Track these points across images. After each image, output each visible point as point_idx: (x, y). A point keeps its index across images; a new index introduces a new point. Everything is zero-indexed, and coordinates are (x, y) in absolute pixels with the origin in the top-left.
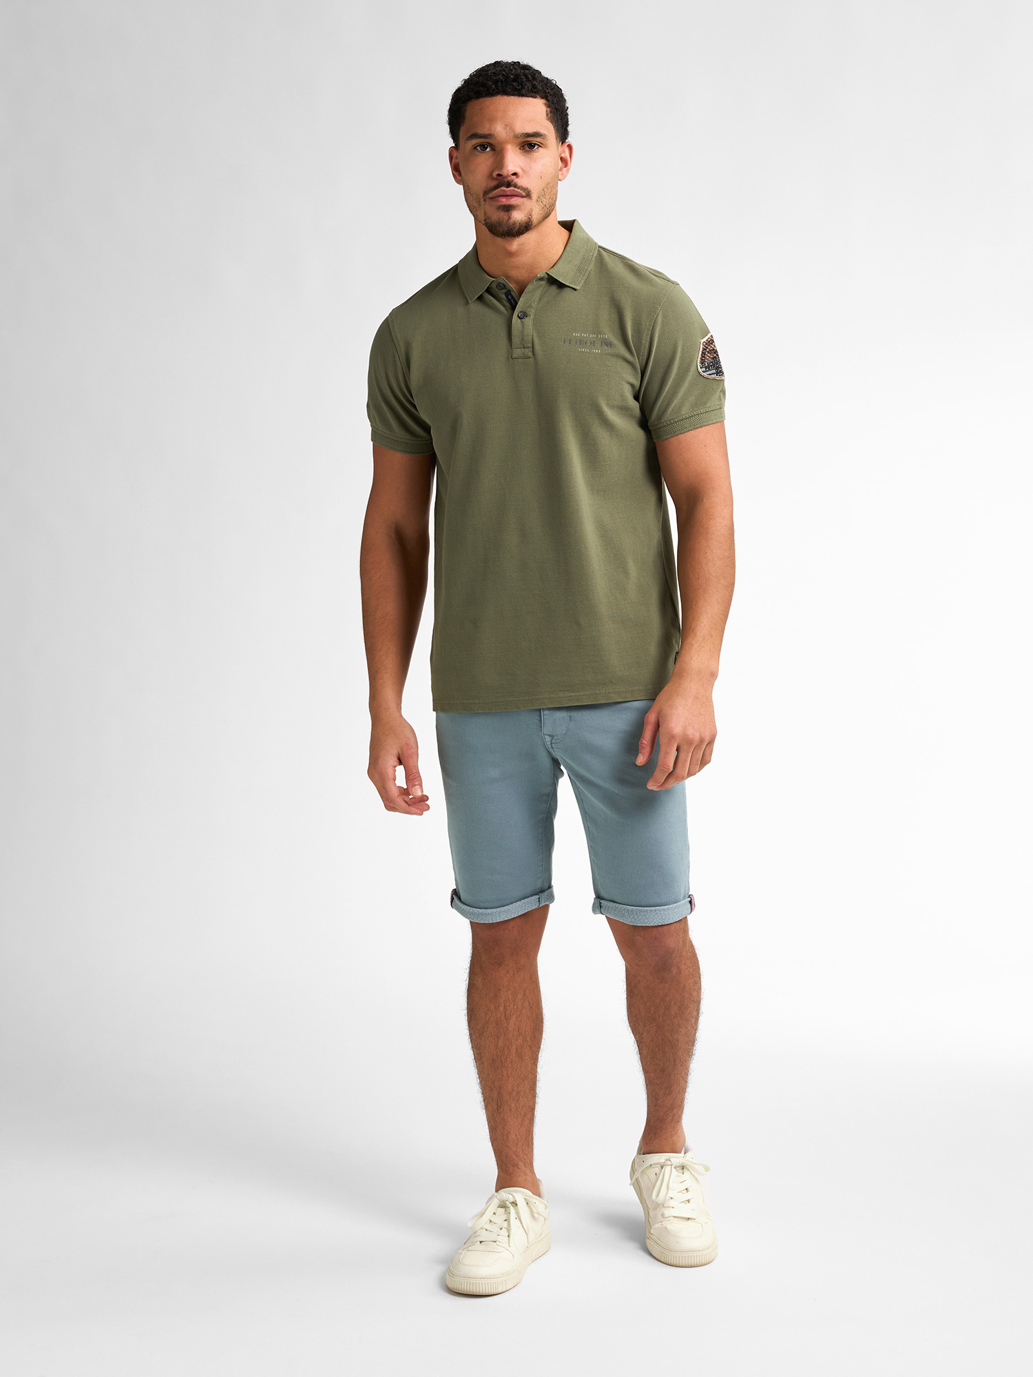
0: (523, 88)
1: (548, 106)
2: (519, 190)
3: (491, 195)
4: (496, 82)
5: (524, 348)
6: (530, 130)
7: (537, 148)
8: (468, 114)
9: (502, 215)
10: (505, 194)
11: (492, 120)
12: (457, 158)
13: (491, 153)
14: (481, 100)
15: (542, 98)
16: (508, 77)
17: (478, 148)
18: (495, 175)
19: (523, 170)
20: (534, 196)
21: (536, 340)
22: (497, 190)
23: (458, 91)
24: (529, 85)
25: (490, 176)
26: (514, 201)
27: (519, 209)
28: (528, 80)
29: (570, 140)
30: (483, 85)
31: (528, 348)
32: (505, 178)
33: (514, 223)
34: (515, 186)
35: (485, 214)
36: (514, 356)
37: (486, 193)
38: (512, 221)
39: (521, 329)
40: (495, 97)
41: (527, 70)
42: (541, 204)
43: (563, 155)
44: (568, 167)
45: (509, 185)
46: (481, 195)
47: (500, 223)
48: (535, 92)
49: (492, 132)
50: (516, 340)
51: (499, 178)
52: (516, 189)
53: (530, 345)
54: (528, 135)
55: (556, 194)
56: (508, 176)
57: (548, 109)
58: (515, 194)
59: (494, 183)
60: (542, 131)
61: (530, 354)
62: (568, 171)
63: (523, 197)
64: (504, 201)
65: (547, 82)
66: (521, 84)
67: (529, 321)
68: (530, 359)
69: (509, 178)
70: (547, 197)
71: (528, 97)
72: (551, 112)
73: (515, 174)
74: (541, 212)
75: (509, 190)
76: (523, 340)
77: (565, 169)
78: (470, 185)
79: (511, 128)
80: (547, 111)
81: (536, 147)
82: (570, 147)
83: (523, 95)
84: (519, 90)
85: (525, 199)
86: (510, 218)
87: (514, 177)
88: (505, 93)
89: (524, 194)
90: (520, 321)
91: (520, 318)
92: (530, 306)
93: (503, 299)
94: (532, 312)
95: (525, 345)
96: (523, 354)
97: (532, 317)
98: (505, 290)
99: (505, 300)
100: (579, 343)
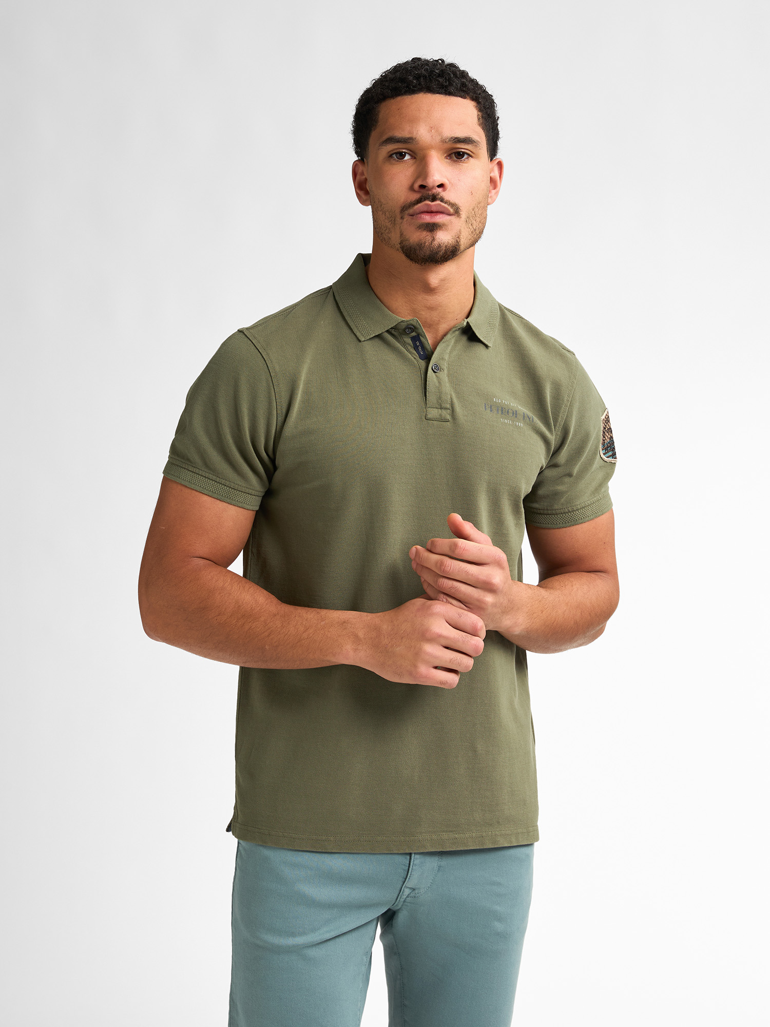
0: (451, 84)
1: (480, 110)
2: (446, 205)
3: (411, 211)
4: (418, 77)
5: (441, 408)
6: (461, 134)
7: (467, 158)
8: (381, 116)
9: (424, 236)
10: (429, 210)
11: (414, 121)
12: (362, 174)
13: (412, 162)
14: (399, 98)
15: (472, 99)
16: (432, 72)
17: (394, 156)
18: (416, 186)
19: (450, 183)
20: (464, 214)
21: (455, 401)
22: (419, 205)
23: (367, 92)
24: (457, 82)
25: (411, 188)
26: (439, 219)
27: (446, 230)
28: (456, 77)
29: (500, 155)
30: (402, 80)
31: (446, 409)
32: (430, 190)
33: (439, 246)
34: (442, 200)
35: (402, 235)
36: (429, 416)
37: (405, 208)
38: (436, 243)
39: (437, 384)
40: (416, 95)
41: (454, 67)
42: (471, 227)
43: (492, 175)
44: (497, 189)
45: (434, 198)
46: (398, 211)
47: (420, 246)
48: (464, 91)
49: (414, 137)
50: (431, 397)
51: (422, 190)
52: (443, 204)
53: (448, 406)
54: (458, 140)
55: (486, 218)
56: (433, 188)
57: (479, 113)
58: (440, 210)
59: (415, 196)
60: (475, 137)
61: (449, 417)
62: (497, 193)
63: (450, 215)
64: (427, 218)
65: (474, 82)
66: (449, 80)
67: (444, 375)
68: (448, 423)
69: (434, 191)
70: (478, 220)
71: (456, 96)
72: (482, 117)
73: (441, 186)
74: (469, 238)
75: (435, 205)
76: (440, 398)
77: (494, 191)
78: (383, 200)
79: (437, 131)
80: (478, 115)
81: (466, 156)
82: (500, 165)
83: (450, 94)
84: (446, 87)
85: (453, 218)
86: (434, 239)
87: (440, 190)
88: (430, 90)
89: (452, 210)
90: (436, 375)
91: (434, 372)
92: (443, 359)
93: (409, 344)
94: (445, 365)
95: (443, 405)
96: (441, 415)
97: (446, 371)
98: (414, 334)
99: (411, 346)
100: (500, 412)
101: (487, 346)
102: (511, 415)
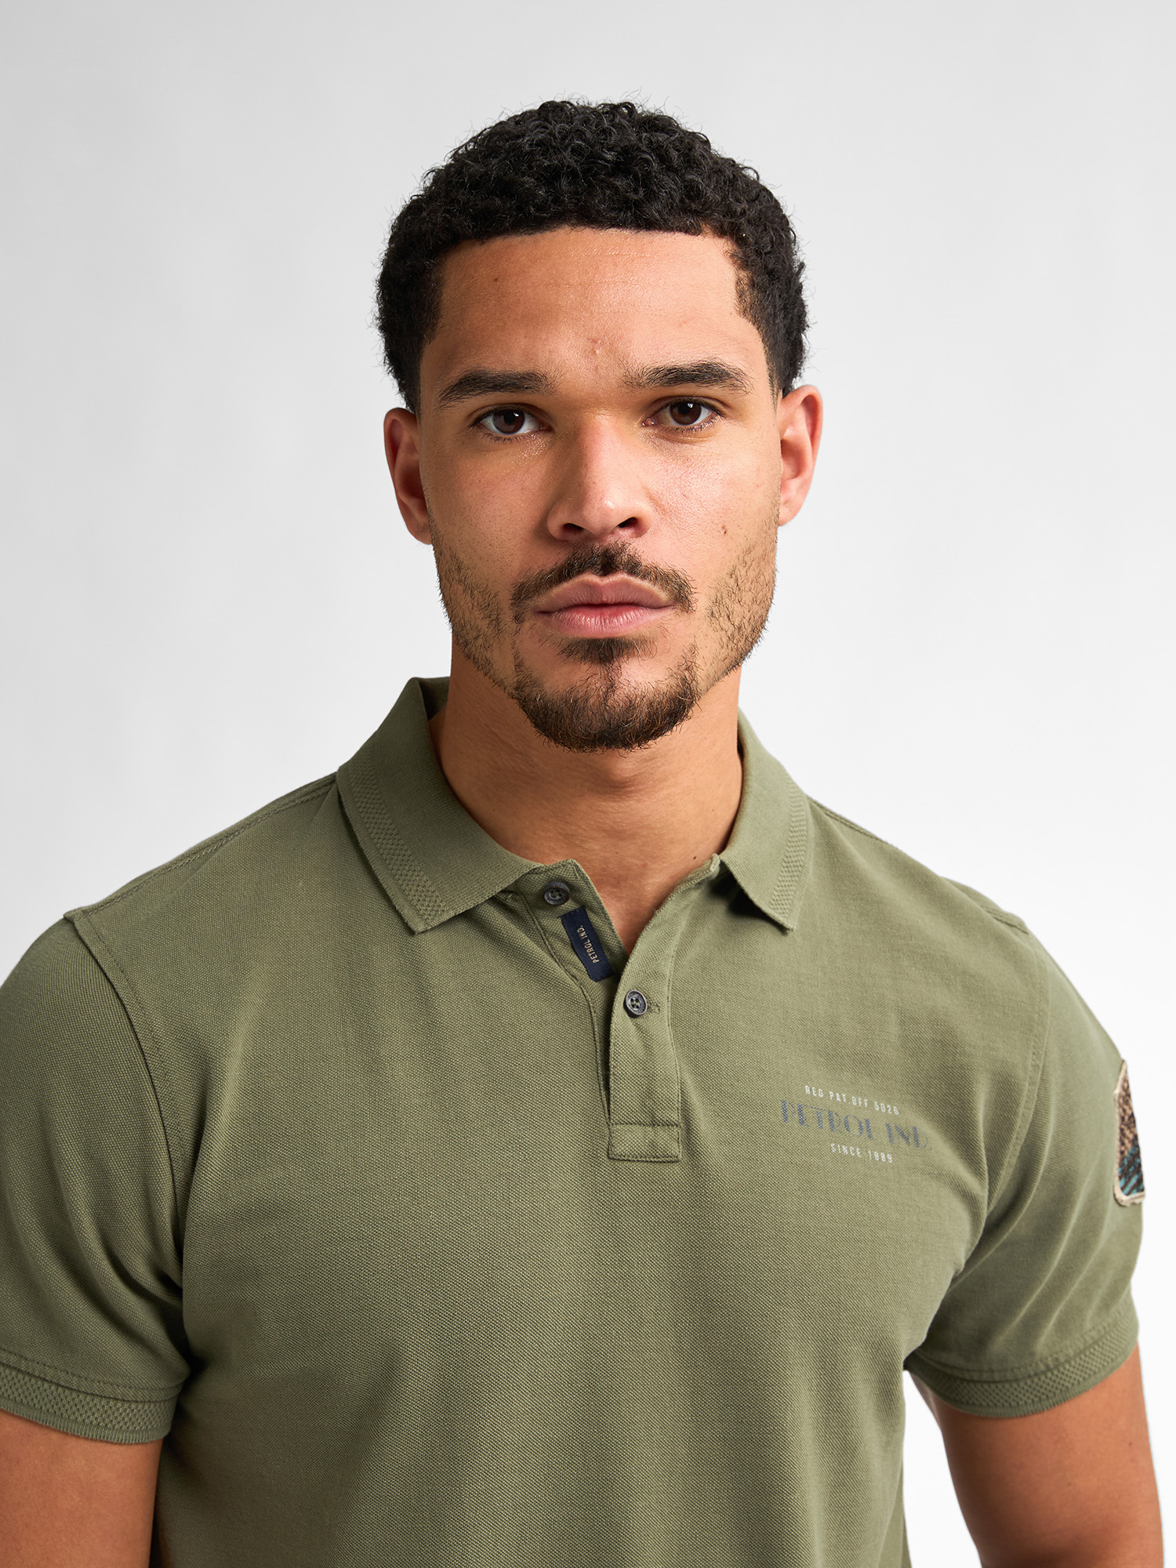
0: (651, 196)
1: (744, 263)
2: (646, 584)
3: (542, 601)
4: (551, 177)
5: (654, 1124)
6: (684, 354)
7: (710, 419)
8: (449, 295)
9: (582, 677)
10: (596, 600)
11: (539, 318)
12: (412, 448)
13: (541, 442)
14: (498, 244)
15: (721, 232)
16: (594, 157)
17: (490, 422)
18: (554, 526)
19: (653, 499)
20: (701, 601)
21: (695, 1098)
22: (566, 585)
23: (413, 212)
24: (670, 185)
25: (540, 532)
26: (627, 624)
27: (650, 654)
28: (670, 169)
29: (808, 378)
30: (506, 188)
31: (669, 1124)
32: (592, 537)
33: (630, 706)
34: (633, 568)
35: (519, 666)
36: (619, 1149)
37: (523, 592)
38: (619, 697)
39: (640, 1052)
40: (548, 235)
41: (663, 130)
42: (726, 625)
43: (789, 434)
44: (806, 475)
45: (608, 564)
46: (505, 597)
47: (574, 705)
48: (696, 213)
49: (541, 365)
50: (625, 1092)
51: (573, 537)
52: (636, 581)
53: (675, 1116)
54: (677, 375)
55: (770, 585)
56: (605, 532)
57: (743, 274)
58: (629, 598)
59: (551, 559)
60: (729, 358)
61: (677, 1150)
62: (805, 487)
63: (658, 607)
64: (591, 625)
65: (730, 175)
66: (646, 181)
67: (660, 1024)
68: (676, 1167)
69: (611, 540)
70: (747, 597)
71: (670, 229)
72: (753, 285)
73: (632, 523)
74: (722, 656)
75: (613, 586)
76: (650, 1093)
77: (795, 484)
78: (462, 556)
79: (612, 351)
80: (738, 282)
81: (705, 413)
82: (812, 406)
83: (646, 223)
84: (638, 204)
85: (668, 618)
86: (611, 687)
87: (626, 534)
88: (589, 217)
89: (663, 596)
90: (637, 1025)
91: (632, 1015)
92: (656, 975)
93: (557, 936)
94: (662, 995)
95: (659, 1115)
96: (653, 1144)
97: (666, 1011)
98: (569, 906)
99: (562, 940)
100: (826, 1124)
101: (782, 929)
102: (856, 1132)
